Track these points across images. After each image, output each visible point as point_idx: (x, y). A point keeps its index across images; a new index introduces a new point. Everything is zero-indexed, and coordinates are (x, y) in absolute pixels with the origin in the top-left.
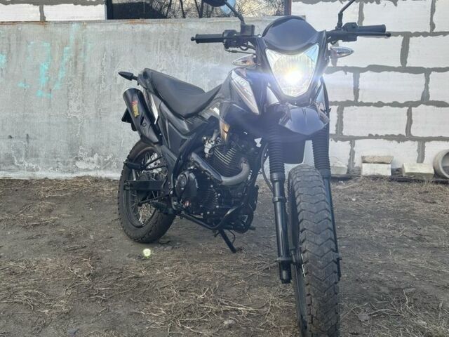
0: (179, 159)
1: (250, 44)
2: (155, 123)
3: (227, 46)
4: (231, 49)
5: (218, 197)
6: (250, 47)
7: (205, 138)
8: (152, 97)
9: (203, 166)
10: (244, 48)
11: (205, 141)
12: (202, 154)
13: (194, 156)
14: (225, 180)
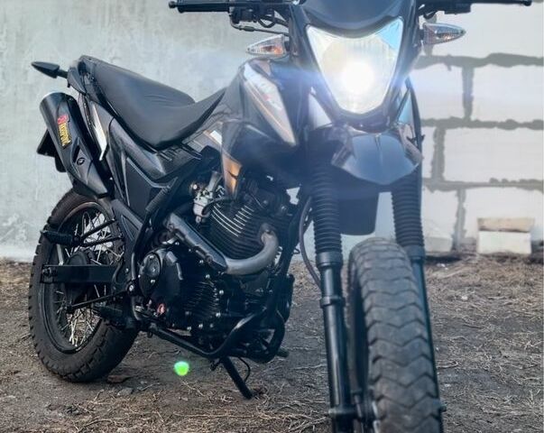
0: (146, 225)
1: (277, 15)
2: (101, 159)
3: (235, 19)
4: (242, 24)
5: (219, 296)
6: (277, 21)
7: (195, 187)
8: (94, 108)
9: (192, 239)
10: (267, 23)
11: (194, 192)
12: (189, 216)
13: (174, 221)
14: (233, 265)
